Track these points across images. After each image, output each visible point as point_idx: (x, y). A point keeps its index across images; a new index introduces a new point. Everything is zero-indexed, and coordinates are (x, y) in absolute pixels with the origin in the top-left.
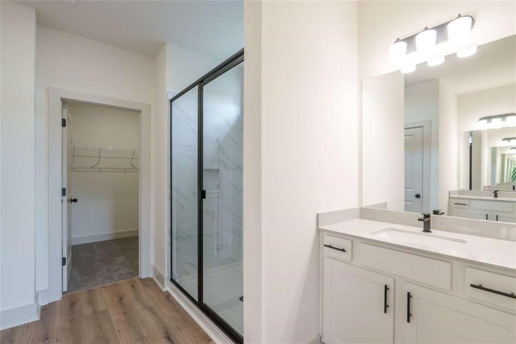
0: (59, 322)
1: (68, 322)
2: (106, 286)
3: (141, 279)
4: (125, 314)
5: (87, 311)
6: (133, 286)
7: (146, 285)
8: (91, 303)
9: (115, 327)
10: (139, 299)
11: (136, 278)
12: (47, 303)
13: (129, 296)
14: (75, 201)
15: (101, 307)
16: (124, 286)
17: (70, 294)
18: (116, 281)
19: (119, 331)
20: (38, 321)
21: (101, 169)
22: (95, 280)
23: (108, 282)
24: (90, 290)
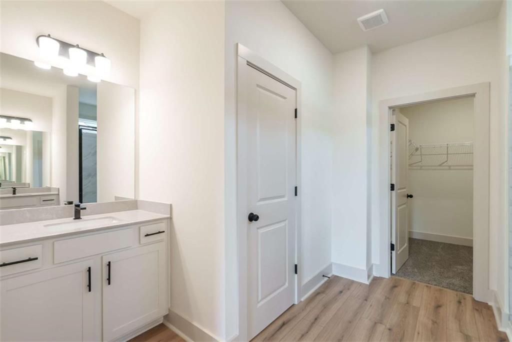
0: (379, 294)
1: (384, 297)
2: (430, 287)
3: (473, 300)
4: (434, 322)
5: (402, 298)
6: (460, 302)
7: (477, 310)
8: (409, 293)
9: (417, 326)
10: (459, 318)
11: (468, 296)
12: (378, 276)
13: (449, 308)
14: (411, 196)
15: (416, 302)
16: (450, 297)
17: (397, 277)
18: (443, 287)
19: (418, 333)
20: (367, 285)
21: (450, 166)
22: (423, 276)
23: (434, 284)
24: (414, 283)
